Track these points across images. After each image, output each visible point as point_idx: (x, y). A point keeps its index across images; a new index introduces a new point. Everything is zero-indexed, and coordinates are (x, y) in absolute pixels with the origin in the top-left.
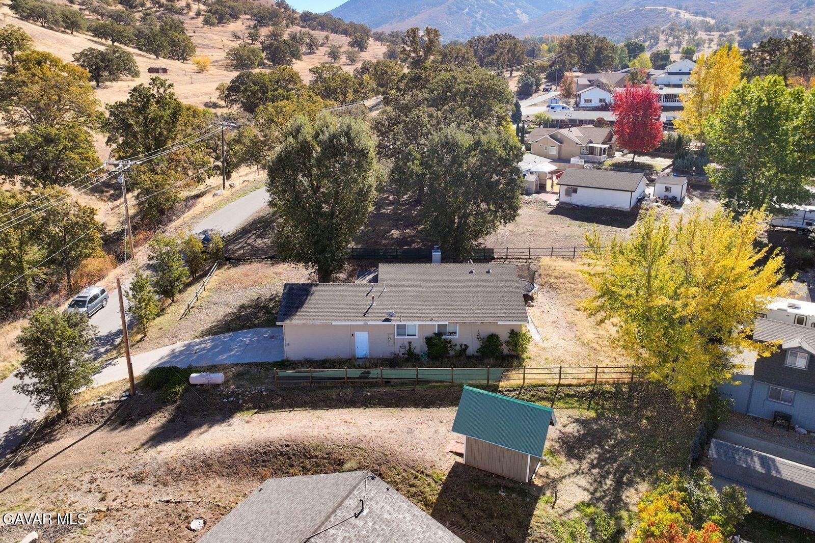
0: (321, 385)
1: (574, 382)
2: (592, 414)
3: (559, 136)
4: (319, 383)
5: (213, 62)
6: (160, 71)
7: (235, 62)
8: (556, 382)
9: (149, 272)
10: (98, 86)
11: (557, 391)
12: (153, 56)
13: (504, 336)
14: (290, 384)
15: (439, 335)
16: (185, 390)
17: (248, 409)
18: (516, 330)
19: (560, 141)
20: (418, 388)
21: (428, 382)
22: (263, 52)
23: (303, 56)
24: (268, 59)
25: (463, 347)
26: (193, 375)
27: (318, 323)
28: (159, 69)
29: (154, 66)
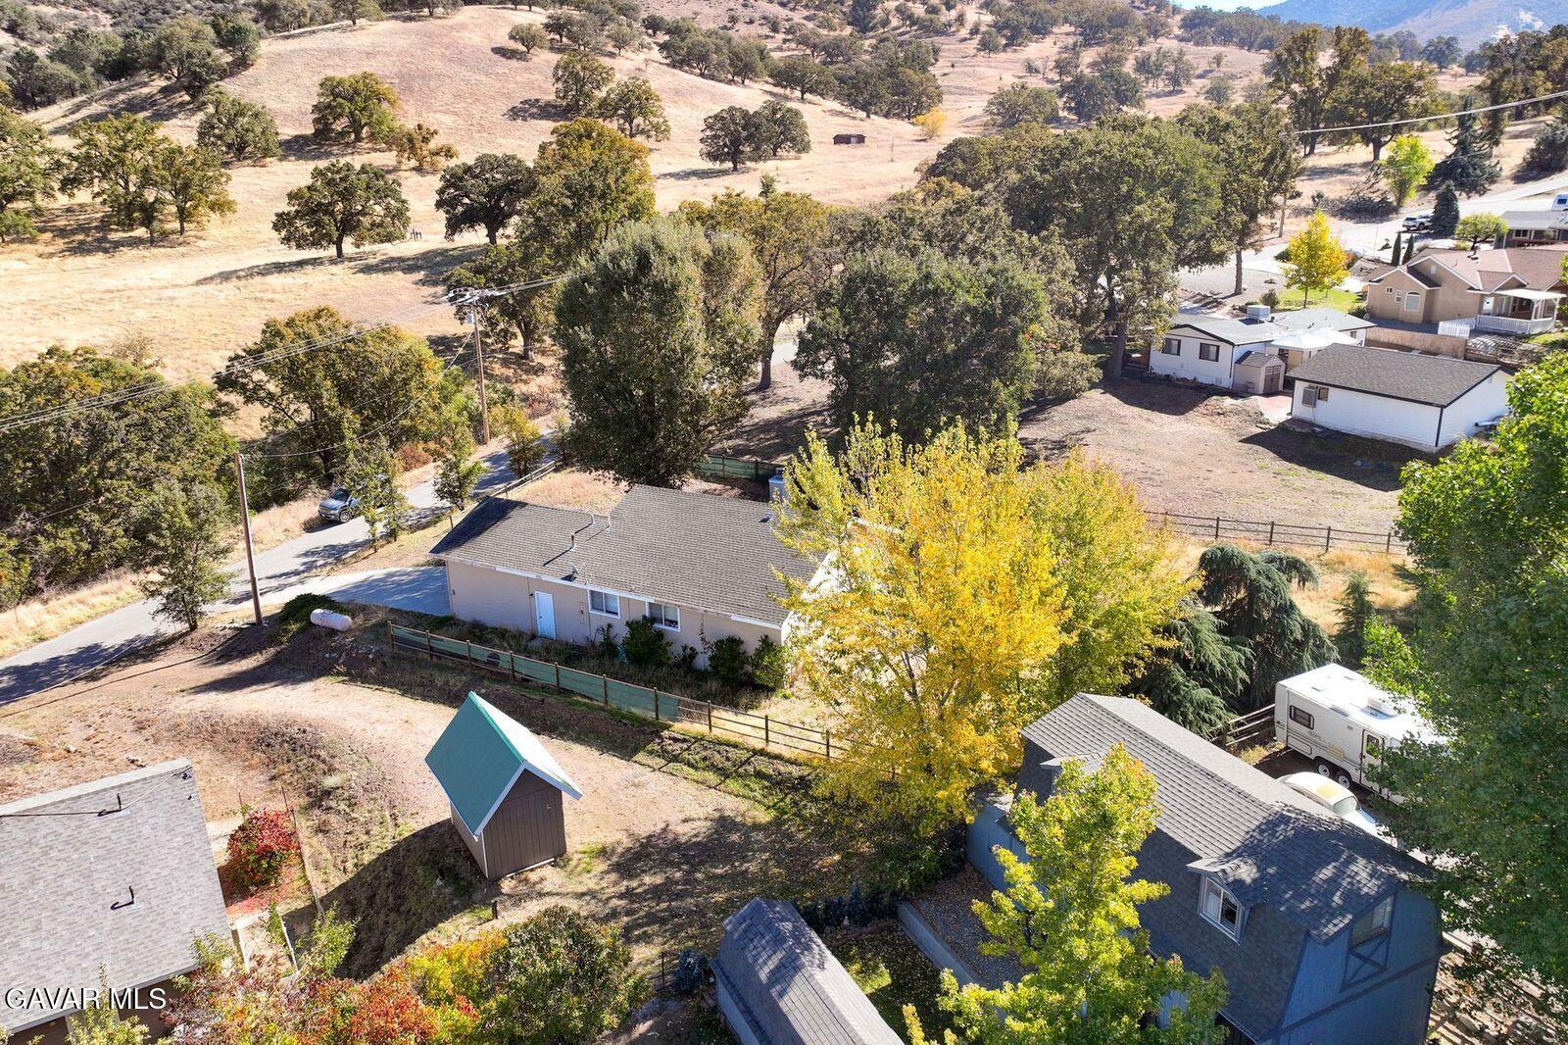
0: (443, 662)
1: (787, 753)
2: (764, 817)
3: (1433, 270)
4: (439, 658)
5: (967, 120)
6: (853, 140)
7: (999, 120)
8: (759, 745)
9: (488, 464)
10: (735, 169)
11: (747, 762)
12: (862, 114)
13: (752, 645)
14: (408, 650)
15: (653, 620)
16: (301, 631)
17: (339, 674)
18: (772, 637)
19: (1431, 281)
20: (552, 700)
21: (571, 693)
22: (1061, 96)
23: (1147, 101)
24: (1070, 109)
25: (688, 651)
26: (318, 611)
27: (478, 564)
28: (850, 136)
29: (844, 132)
